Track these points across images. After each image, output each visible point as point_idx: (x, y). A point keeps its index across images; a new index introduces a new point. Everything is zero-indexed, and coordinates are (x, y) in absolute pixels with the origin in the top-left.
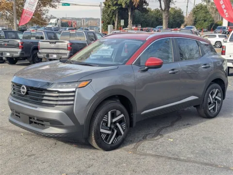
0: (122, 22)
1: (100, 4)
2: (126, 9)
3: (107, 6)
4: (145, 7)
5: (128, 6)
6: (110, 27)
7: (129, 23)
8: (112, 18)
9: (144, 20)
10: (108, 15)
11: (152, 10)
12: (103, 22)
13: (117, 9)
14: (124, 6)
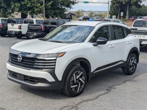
0: (122, 14)
1: (108, 2)
2: (125, 5)
3: (113, 3)
4: (140, 3)
5: (127, 3)
6: (114, 17)
7: (127, 14)
8: (116, 11)
9: (139, 12)
10: (114, 9)
11: (146, 6)
12: (109, 14)
13: (120, 5)
14: (124, 3)
